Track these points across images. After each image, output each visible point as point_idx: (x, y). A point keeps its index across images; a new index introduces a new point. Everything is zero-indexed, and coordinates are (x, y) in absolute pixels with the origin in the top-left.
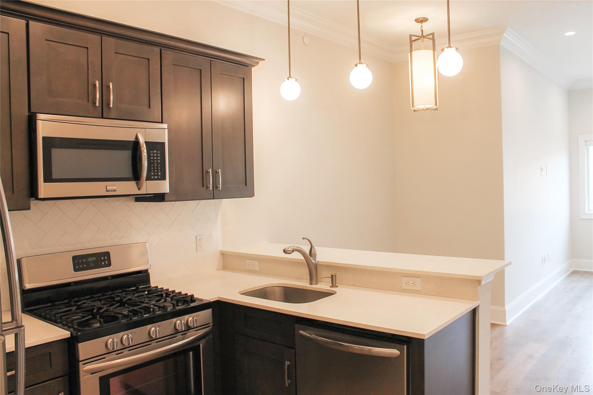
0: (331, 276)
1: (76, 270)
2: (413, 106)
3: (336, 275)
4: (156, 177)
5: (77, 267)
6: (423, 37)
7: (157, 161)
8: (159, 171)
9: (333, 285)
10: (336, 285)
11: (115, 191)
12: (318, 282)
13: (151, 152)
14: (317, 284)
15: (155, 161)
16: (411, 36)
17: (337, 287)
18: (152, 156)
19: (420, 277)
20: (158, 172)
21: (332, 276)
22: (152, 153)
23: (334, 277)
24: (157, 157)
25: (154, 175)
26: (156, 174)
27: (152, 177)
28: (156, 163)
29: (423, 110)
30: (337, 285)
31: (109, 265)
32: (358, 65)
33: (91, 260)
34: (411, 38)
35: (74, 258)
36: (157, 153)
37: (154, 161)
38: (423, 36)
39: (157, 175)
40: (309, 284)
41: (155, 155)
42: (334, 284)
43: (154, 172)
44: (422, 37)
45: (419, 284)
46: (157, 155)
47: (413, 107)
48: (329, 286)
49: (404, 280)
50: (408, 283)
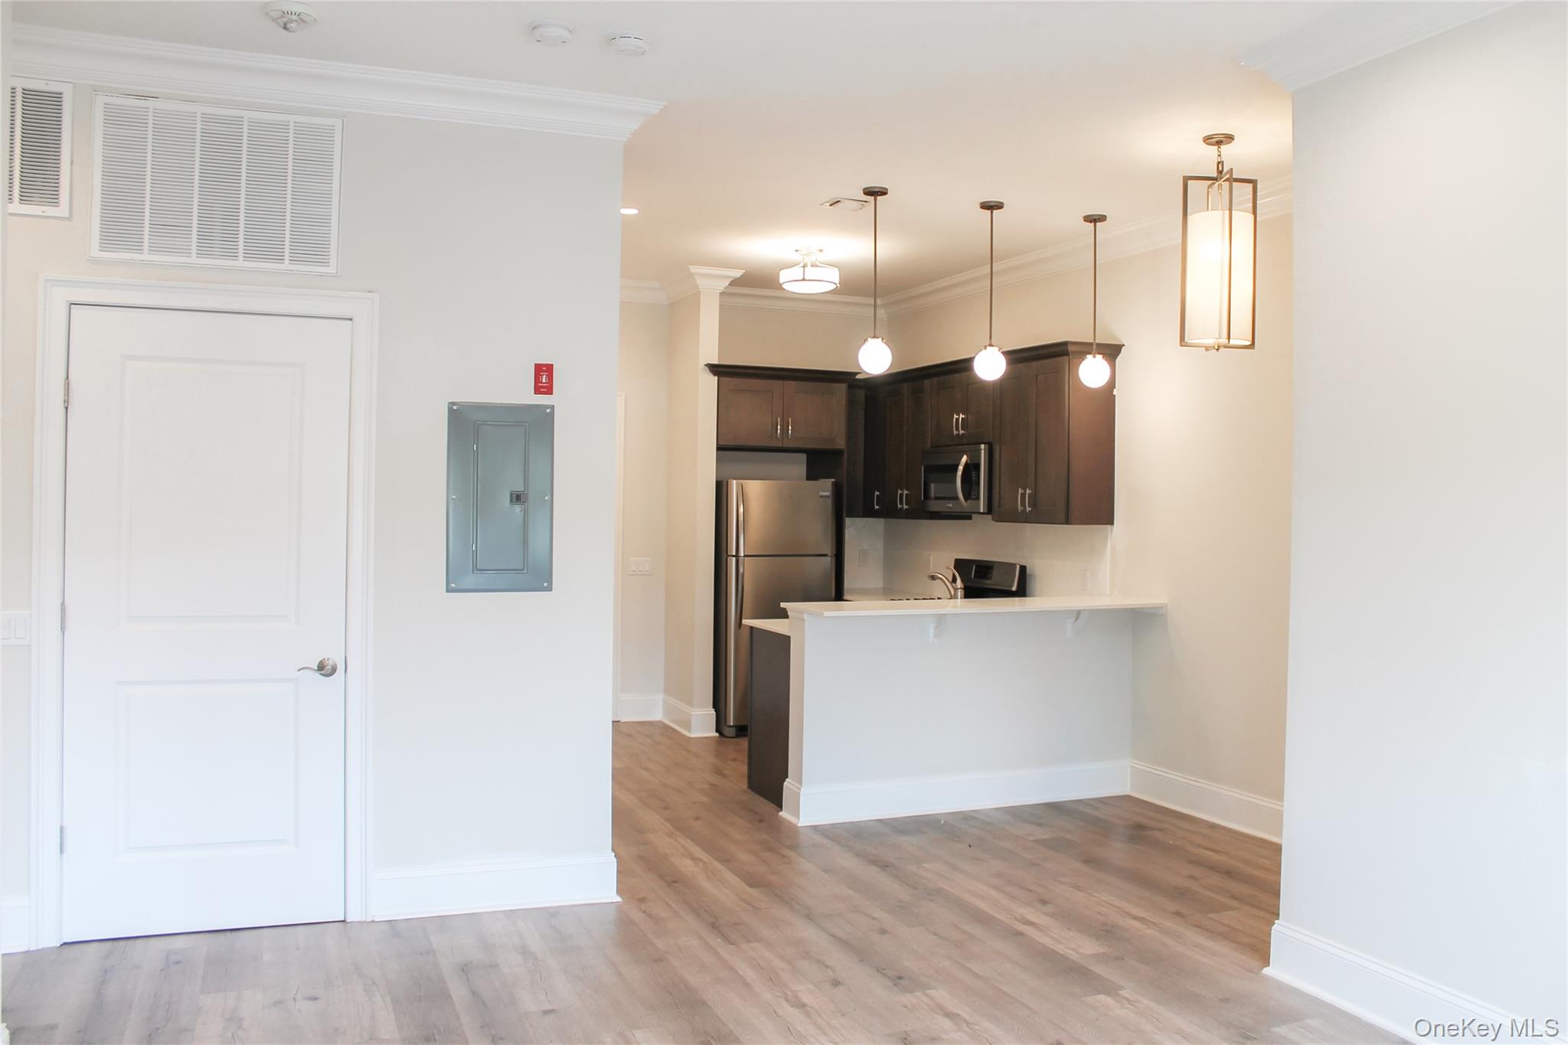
44: (1221, 180)
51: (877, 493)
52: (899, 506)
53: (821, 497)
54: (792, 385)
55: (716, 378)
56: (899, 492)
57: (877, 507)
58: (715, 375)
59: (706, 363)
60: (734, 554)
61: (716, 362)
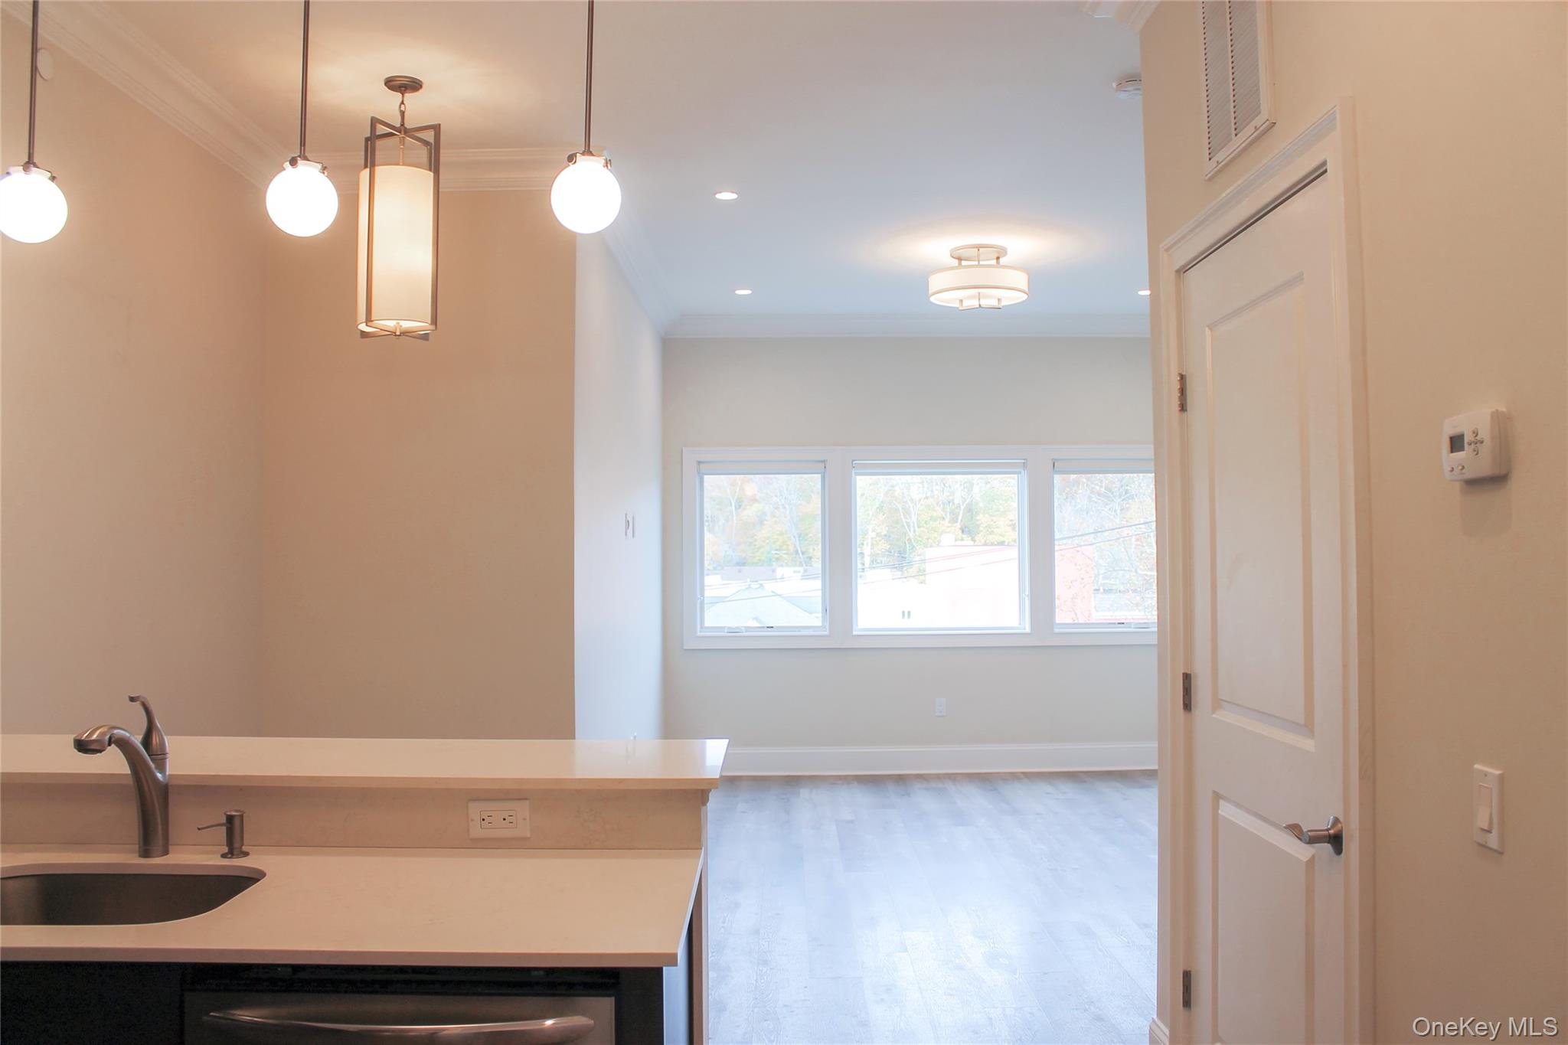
0: (224, 821)
2: (369, 320)
3: (242, 817)
6: (405, 133)
9: (233, 848)
10: (241, 848)
12: (170, 847)
14: (166, 852)
16: (374, 122)
17: (246, 854)
19: (526, 799)
21: (230, 819)
23: (237, 822)
29: (394, 333)
30: (244, 848)
32: (300, 162)
34: (375, 129)
38: (403, 129)
40: (137, 855)
42: (237, 845)
44: (402, 133)
45: (525, 819)
47: (369, 324)
48: (219, 856)
49: (475, 810)
50: (488, 820)
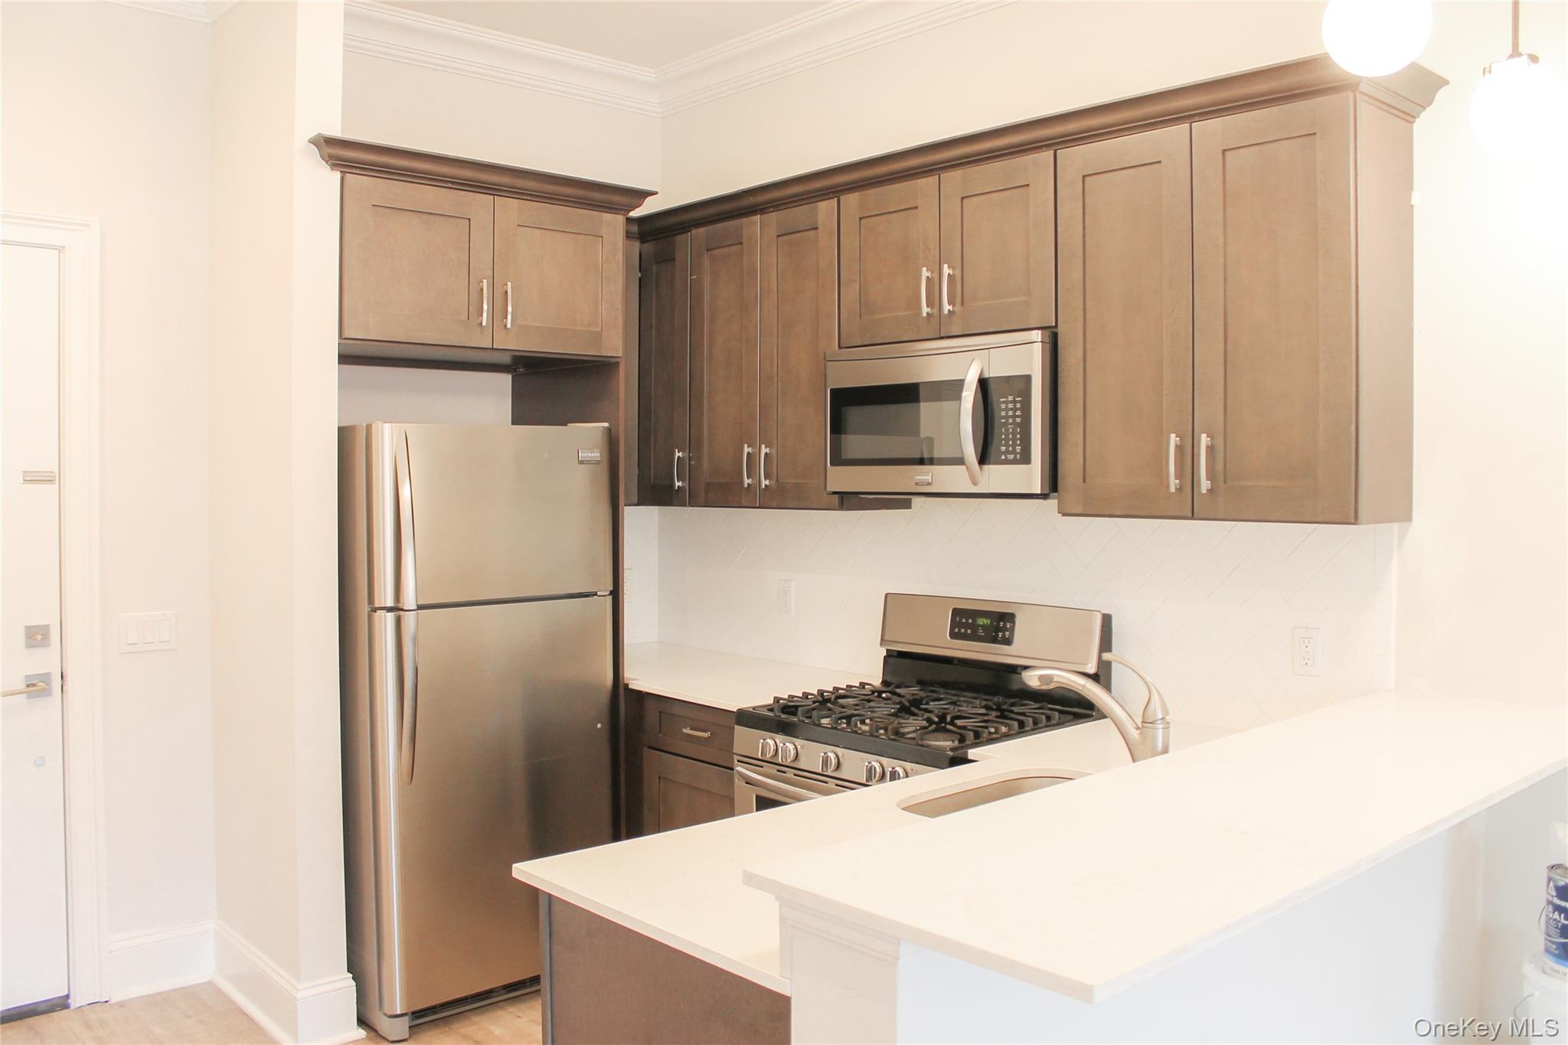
1: (953, 635)
4: (1011, 457)
5: (956, 630)
7: (1014, 420)
8: (1018, 442)
11: (929, 484)
13: (1002, 400)
15: (1011, 420)
18: (1003, 410)
20: (1014, 445)
22: (1004, 402)
24: (1015, 410)
25: (1007, 452)
26: (1011, 449)
27: (1003, 457)
28: (1011, 424)
31: (1008, 642)
33: (981, 623)
35: (956, 612)
36: (1014, 402)
37: (1007, 421)
39: (1014, 452)
41: (1011, 406)
43: (1008, 445)
46: (1015, 406)
51: (678, 454)
52: (747, 481)
53: (581, 462)
54: (510, 208)
55: (337, 175)
56: (747, 450)
57: (678, 484)
58: (334, 166)
59: (312, 134)
60: (390, 603)
61: (336, 132)
